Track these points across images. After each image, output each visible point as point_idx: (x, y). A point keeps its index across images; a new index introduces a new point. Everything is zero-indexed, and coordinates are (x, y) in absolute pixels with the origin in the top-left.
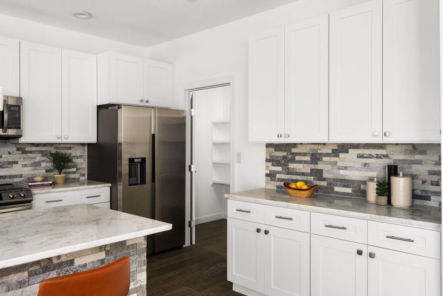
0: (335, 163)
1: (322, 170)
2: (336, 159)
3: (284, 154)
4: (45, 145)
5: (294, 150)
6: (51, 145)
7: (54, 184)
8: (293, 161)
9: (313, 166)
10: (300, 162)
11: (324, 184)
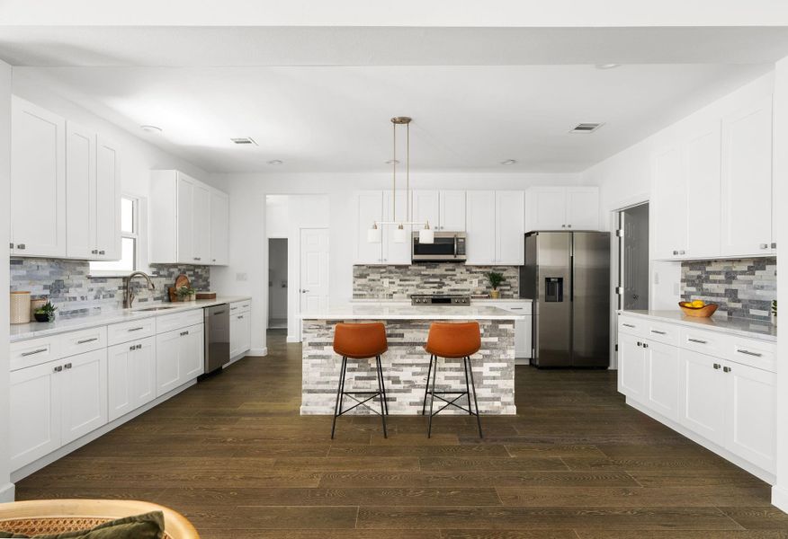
0: (751, 282)
1: (737, 290)
2: (751, 277)
3: (699, 273)
4: (486, 267)
5: (708, 269)
6: (490, 267)
7: (489, 297)
8: (707, 280)
9: (727, 286)
10: (715, 282)
11: (739, 306)
